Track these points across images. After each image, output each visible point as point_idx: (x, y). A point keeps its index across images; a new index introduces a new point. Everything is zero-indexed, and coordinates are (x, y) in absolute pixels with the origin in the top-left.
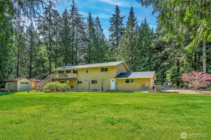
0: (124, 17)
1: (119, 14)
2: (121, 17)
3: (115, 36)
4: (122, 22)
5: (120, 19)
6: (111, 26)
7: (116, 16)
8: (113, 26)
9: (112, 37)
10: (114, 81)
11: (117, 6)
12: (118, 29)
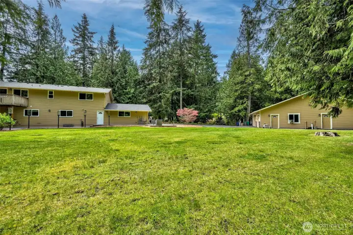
0: (95, 33)
1: (88, 27)
2: (90, 30)
3: (81, 52)
4: (92, 39)
5: (89, 33)
6: (74, 37)
7: (83, 26)
8: (77, 39)
9: (76, 53)
10: (103, 113)
11: (85, 15)
12: (85, 45)
